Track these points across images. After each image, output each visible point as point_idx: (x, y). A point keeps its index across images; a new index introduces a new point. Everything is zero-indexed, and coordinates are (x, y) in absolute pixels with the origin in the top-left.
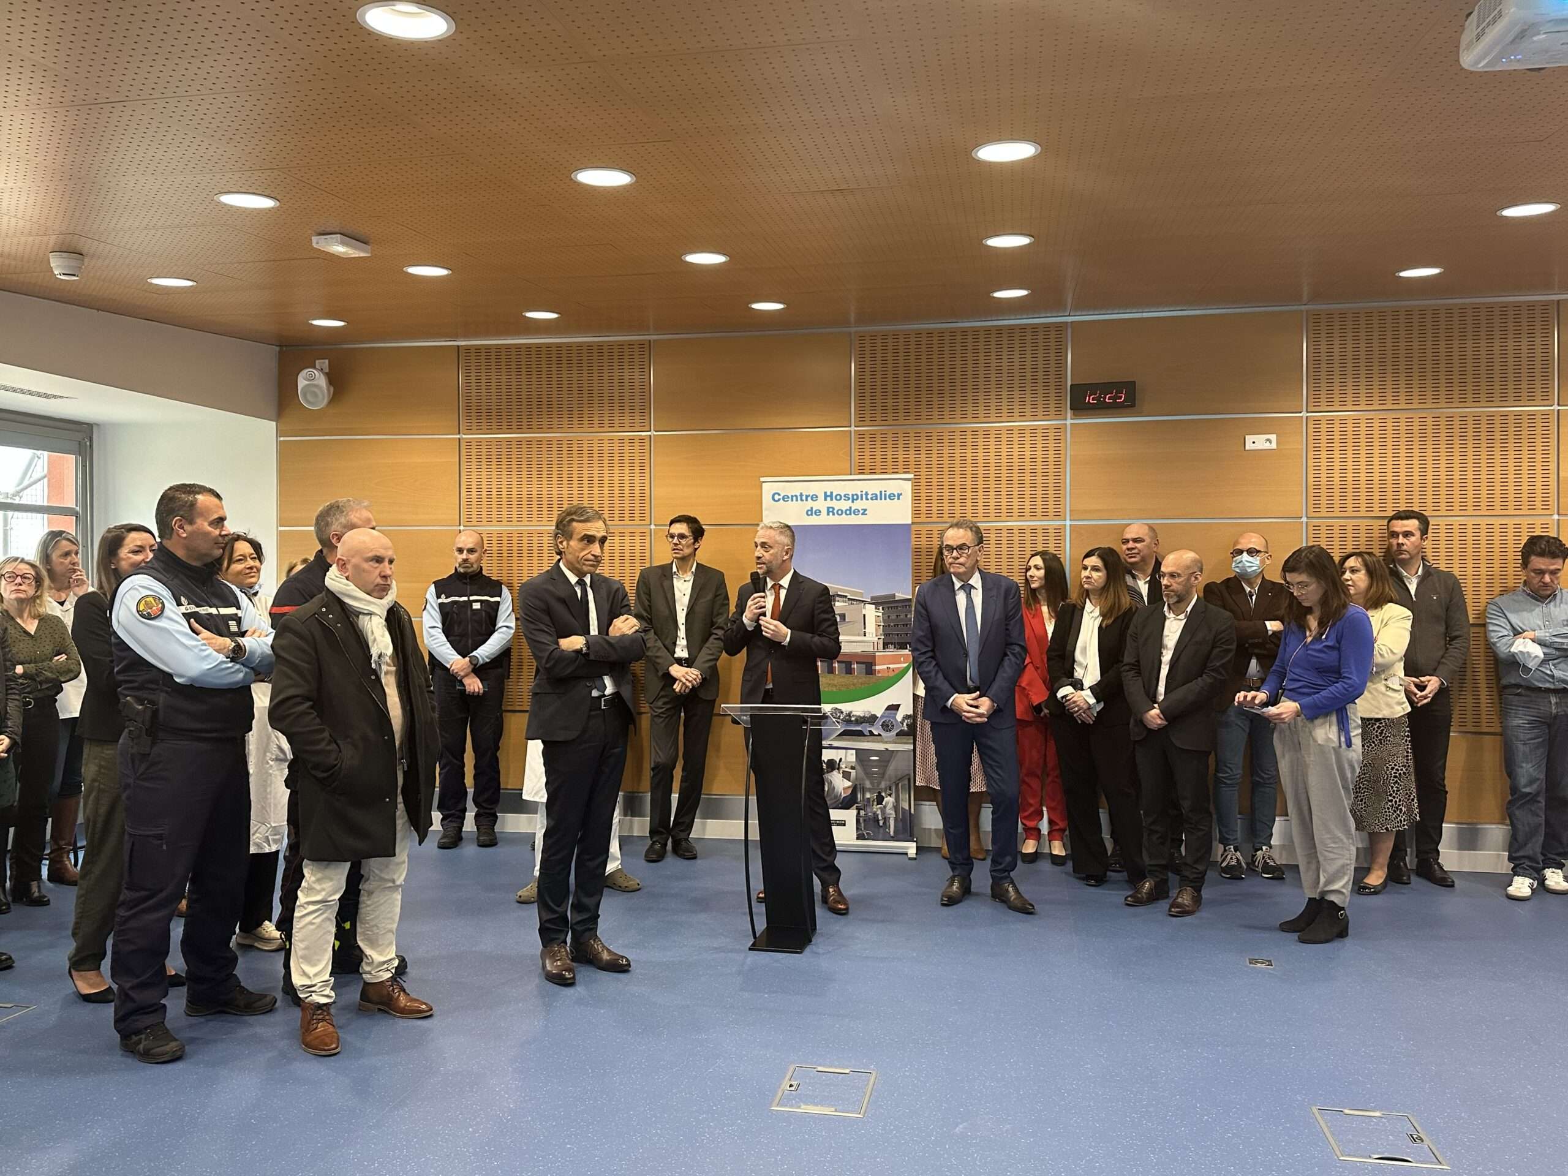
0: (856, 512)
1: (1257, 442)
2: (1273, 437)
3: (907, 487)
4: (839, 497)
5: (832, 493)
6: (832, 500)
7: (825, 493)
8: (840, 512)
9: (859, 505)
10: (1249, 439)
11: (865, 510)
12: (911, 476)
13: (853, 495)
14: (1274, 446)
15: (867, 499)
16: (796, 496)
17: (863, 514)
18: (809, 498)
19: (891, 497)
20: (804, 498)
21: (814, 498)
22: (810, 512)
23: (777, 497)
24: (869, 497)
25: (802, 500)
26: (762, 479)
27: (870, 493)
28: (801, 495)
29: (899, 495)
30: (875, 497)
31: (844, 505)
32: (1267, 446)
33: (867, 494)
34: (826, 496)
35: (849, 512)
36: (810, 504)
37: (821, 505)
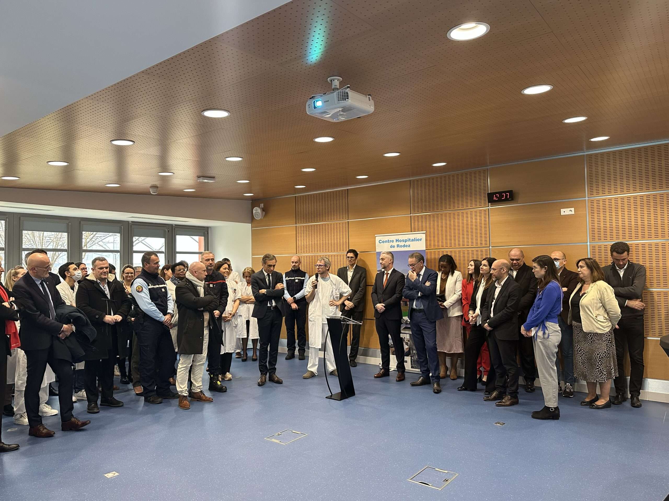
0: (406, 246)
1: (565, 212)
2: (573, 209)
3: (424, 236)
4: (401, 241)
5: (398, 239)
6: (398, 242)
7: (396, 239)
8: (401, 246)
9: (407, 243)
10: (562, 210)
11: (409, 245)
12: (425, 232)
13: (405, 240)
14: (573, 213)
15: (410, 241)
16: (387, 241)
17: (409, 247)
18: (391, 242)
19: (418, 240)
20: (389, 241)
21: (393, 241)
22: (392, 247)
23: (380, 242)
24: (411, 240)
25: (389, 242)
26: (376, 235)
27: (411, 239)
28: (388, 240)
29: (421, 239)
30: (413, 240)
31: (402, 244)
32: (570, 213)
33: (410, 239)
34: (396, 241)
35: (404, 246)
36: (391, 244)
37: (395, 244)
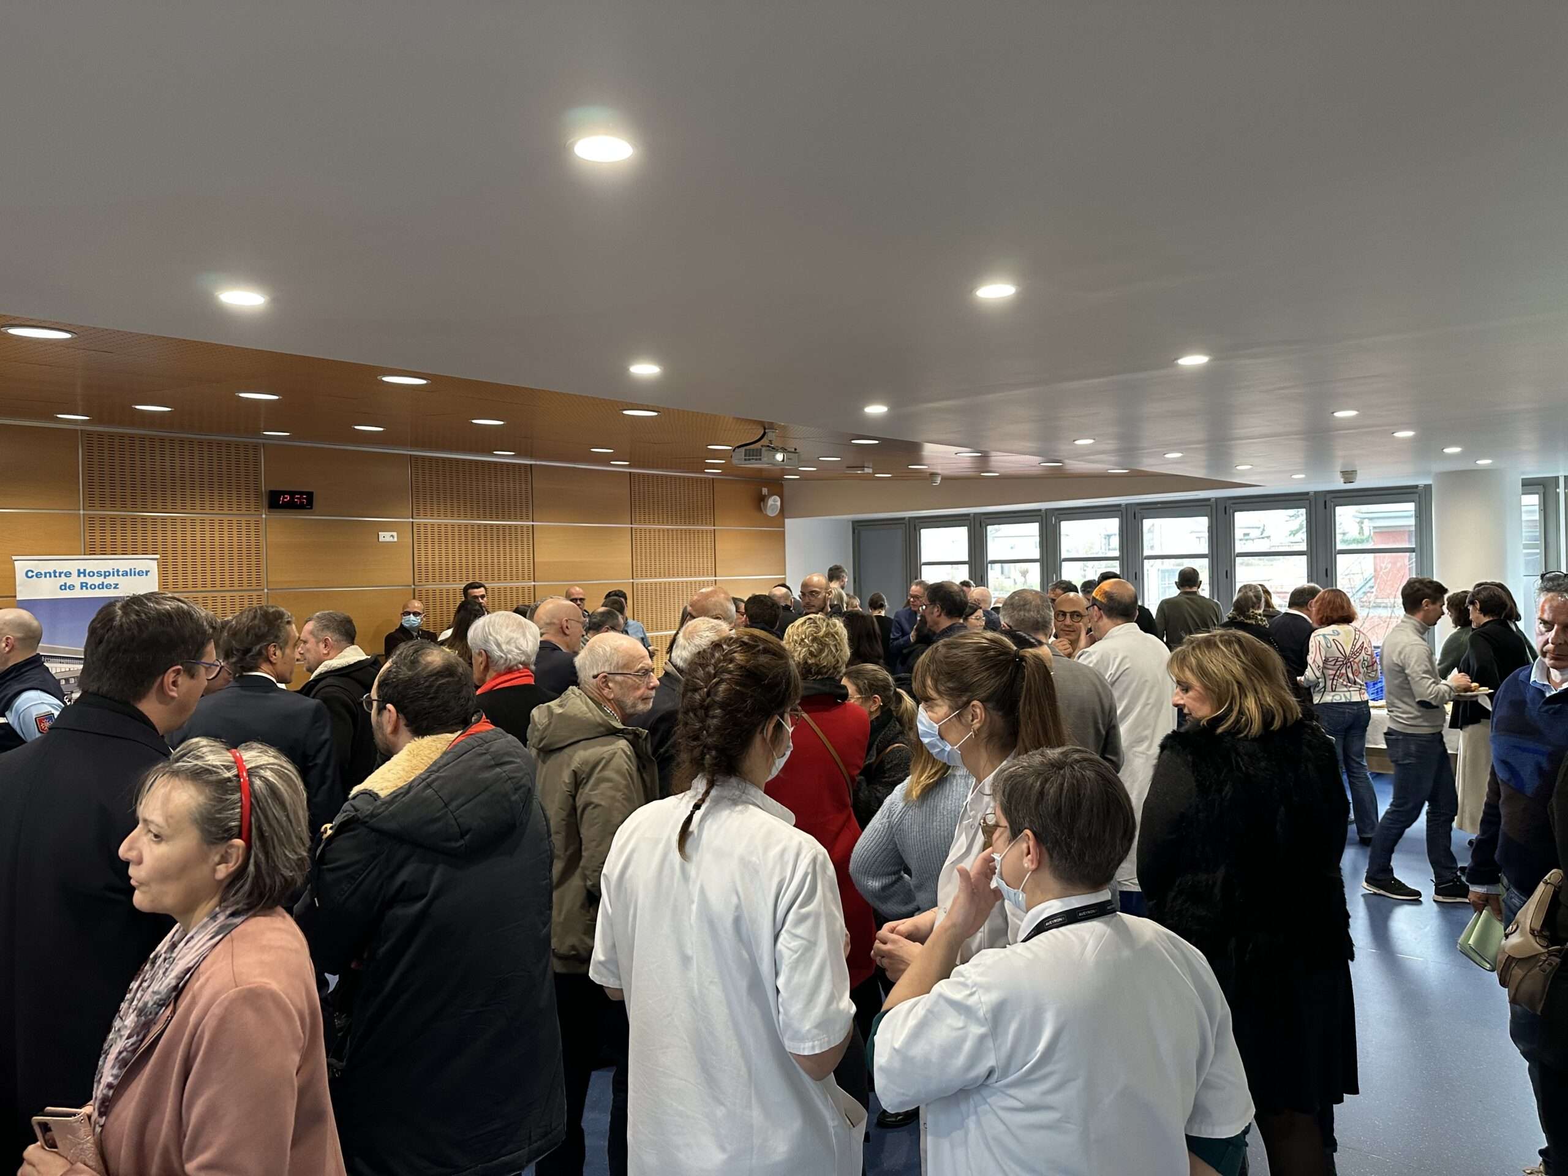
0: (108, 586)
1: (386, 537)
3: (153, 566)
4: (92, 574)
5: (85, 570)
6: (85, 576)
7: (79, 570)
8: (93, 587)
9: (111, 580)
10: (381, 534)
11: (117, 584)
12: (158, 556)
13: (105, 572)
14: (396, 539)
15: (118, 575)
16: (50, 573)
17: (115, 588)
18: (63, 575)
19: (140, 573)
20: (57, 574)
21: (68, 574)
22: (63, 587)
23: (30, 574)
24: (120, 573)
25: (55, 576)
26: (14, 558)
27: (121, 570)
28: (55, 572)
29: (147, 572)
30: (125, 574)
31: (97, 580)
32: (391, 539)
33: (118, 571)
34: (79, 573)
35: (102, 586)
36: (63, 580)
37: (76, 581)
